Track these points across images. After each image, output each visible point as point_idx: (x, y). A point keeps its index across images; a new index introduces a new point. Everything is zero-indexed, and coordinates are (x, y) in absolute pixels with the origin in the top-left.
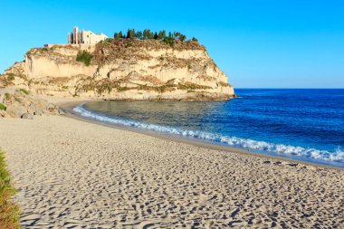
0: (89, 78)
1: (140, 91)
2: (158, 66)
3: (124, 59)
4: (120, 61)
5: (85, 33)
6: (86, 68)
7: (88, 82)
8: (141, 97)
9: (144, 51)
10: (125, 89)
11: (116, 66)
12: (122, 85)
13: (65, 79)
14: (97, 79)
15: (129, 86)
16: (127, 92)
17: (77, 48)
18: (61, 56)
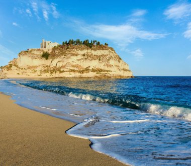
0: (47, 66)
1: (70, 73)
2: (82, 59)
3: (65, 56)
4: (62, 57)
5: (47, 42)
6: (46, 61)
7: (46, 68)
8: (71, 76)
9: (75, 51)
10: (63, 71)
11: (60, 60)
12: (62, 70)
13: (36, 67)
14: (51, 67)
15: (65, 70)
16: (64, 73)
17: (42, 50)
18: (34, 55)
